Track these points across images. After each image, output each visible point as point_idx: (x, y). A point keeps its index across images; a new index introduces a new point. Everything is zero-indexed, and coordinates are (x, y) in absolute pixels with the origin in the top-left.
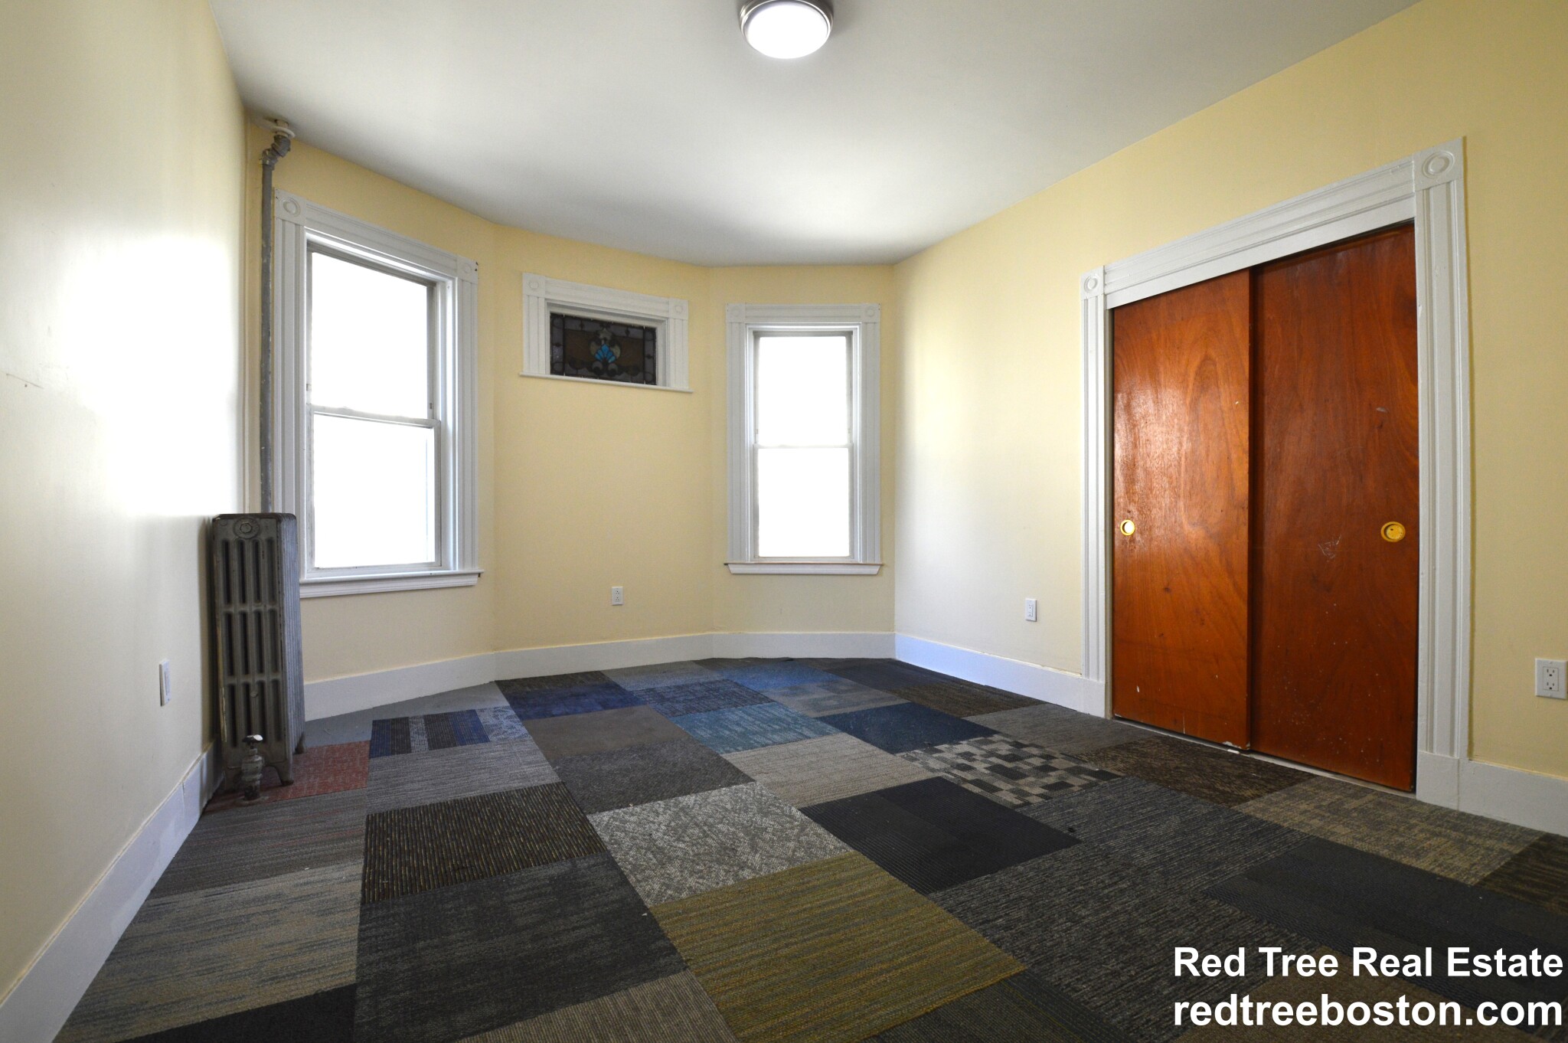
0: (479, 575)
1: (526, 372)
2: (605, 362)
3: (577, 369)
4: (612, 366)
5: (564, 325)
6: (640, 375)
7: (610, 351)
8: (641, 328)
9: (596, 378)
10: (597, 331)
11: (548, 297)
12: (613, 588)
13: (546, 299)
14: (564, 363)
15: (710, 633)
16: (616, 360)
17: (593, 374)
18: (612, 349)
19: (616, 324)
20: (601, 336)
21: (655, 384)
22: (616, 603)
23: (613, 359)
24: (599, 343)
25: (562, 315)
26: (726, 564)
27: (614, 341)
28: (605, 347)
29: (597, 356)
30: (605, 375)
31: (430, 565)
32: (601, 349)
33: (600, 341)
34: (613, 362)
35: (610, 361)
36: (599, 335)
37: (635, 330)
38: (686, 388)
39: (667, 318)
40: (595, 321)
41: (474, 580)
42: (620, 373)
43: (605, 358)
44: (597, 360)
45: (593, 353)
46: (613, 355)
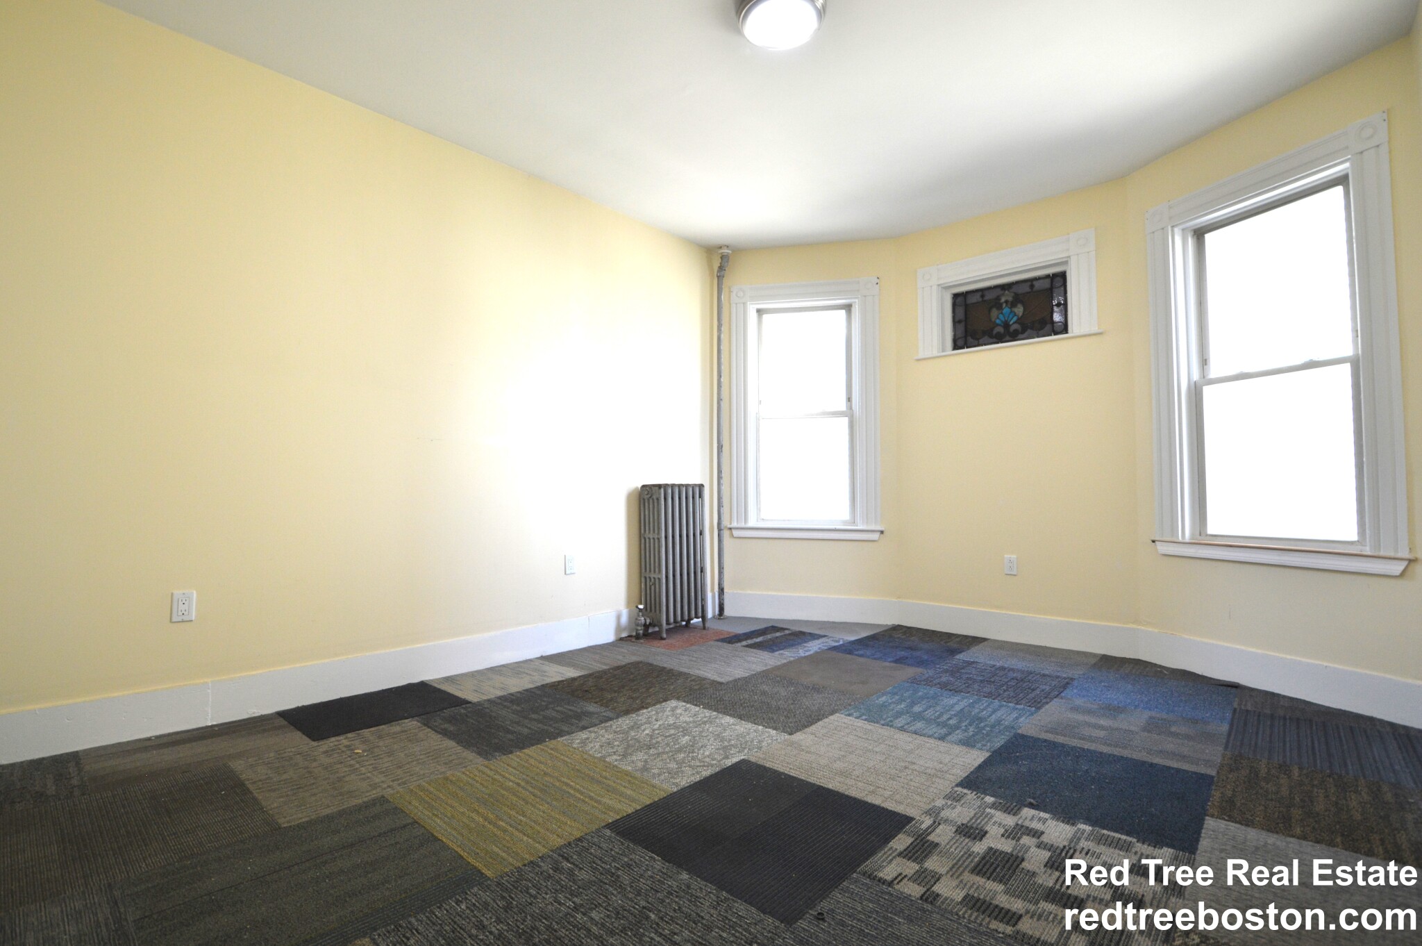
0: (882, 532)
1: (921, 356)
2: (1006, 325)
3: (978, 339)
4: (1016, 326)
5: (965, 301)
6: (1048, 327)
7: (1011, 312)
8: (1048, 276)
9: (998, 343)
10: (998, 296)
11: (941, 282)
12: (1006, 556)
13: (939, 285)
14: (966, 337)
15: (1134, 626)
16: (1018, 319)
17: (995, 340)
18: (1013, 309)
19: (1018, 283)
20: (1003, 300)
21: (1067, 333)
22: (1009, 573)
23: (1015, 319)
24: (1000, 307)
25: (963, 293)
26: (1154, 541)
27: (1017, 300)
28: (1006, 310)
29: (998, 321)
30: (1008, 338)
31: (845, 523)
32: (1002, 313)
33: (1001, 305)
34: (1014, 323)
35: (1011, 323)
36: (1000, 300)
37: (1041, 281)
38: (1095, 329)
39: (1069, 257)
40: (996, 287)
41: (876, 536)
42: (1023, 331)
43: (1006, 321)
44: (998, 325)
45: (993, 320)
46: (1015, 315)
